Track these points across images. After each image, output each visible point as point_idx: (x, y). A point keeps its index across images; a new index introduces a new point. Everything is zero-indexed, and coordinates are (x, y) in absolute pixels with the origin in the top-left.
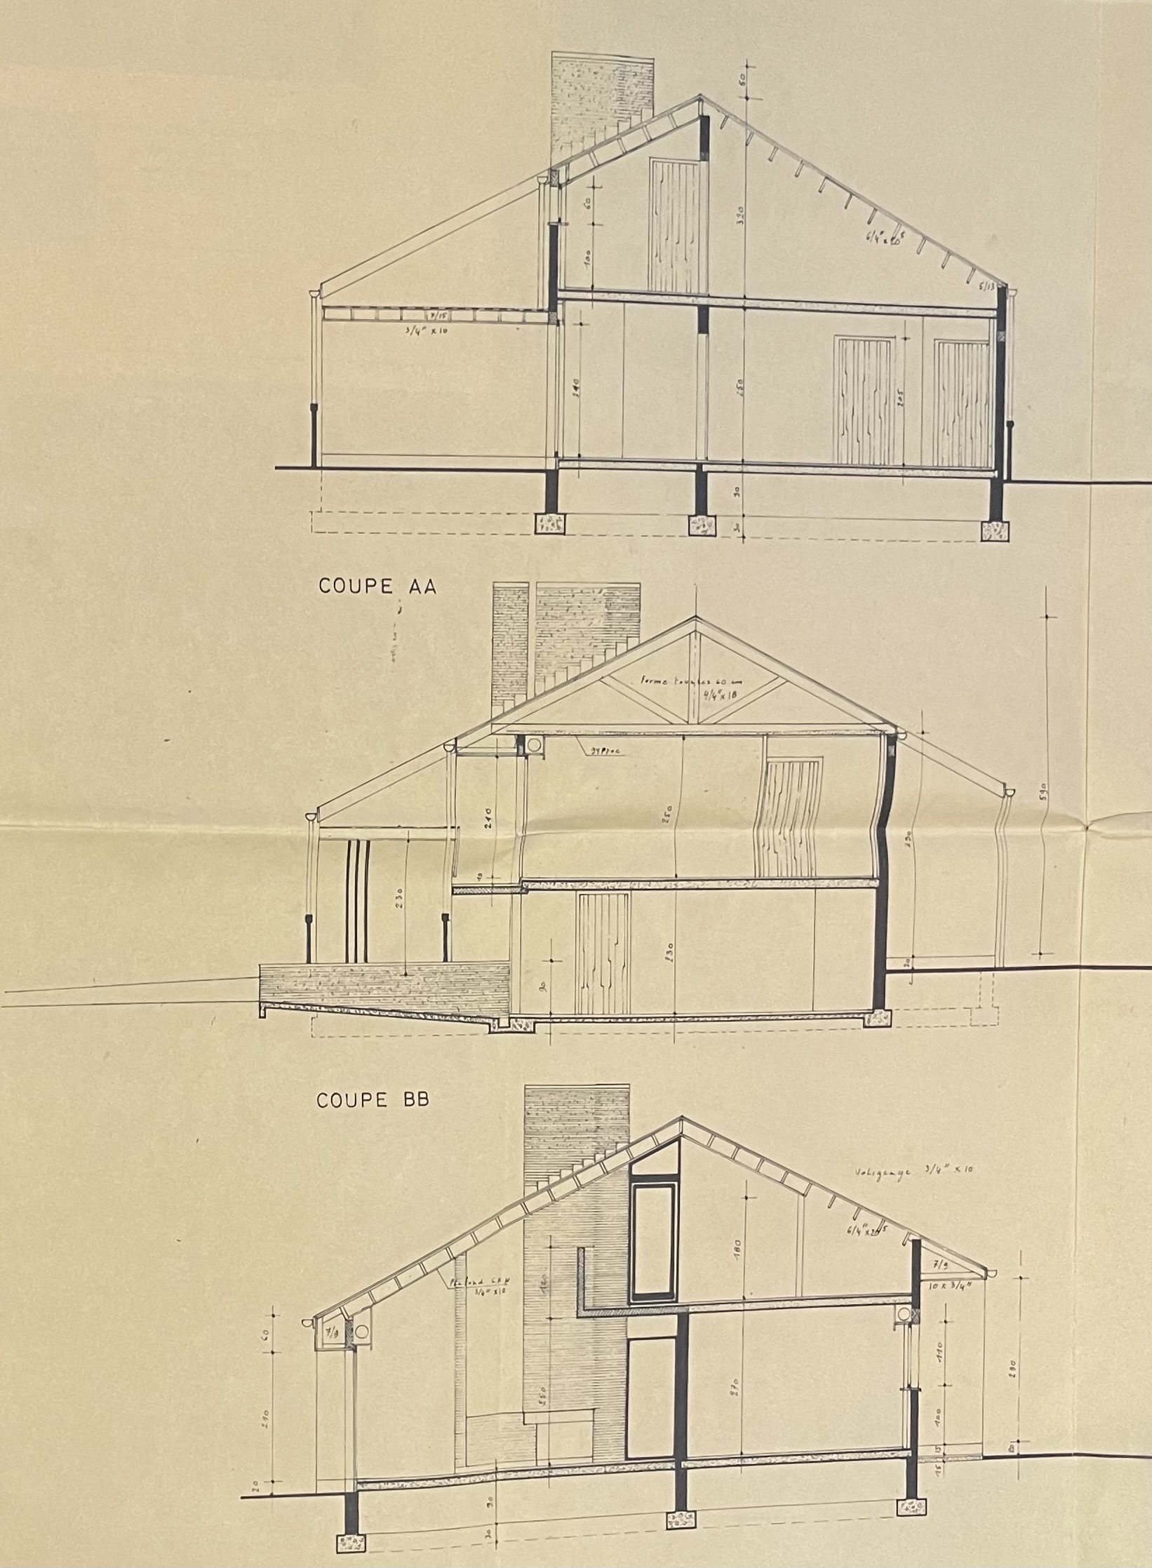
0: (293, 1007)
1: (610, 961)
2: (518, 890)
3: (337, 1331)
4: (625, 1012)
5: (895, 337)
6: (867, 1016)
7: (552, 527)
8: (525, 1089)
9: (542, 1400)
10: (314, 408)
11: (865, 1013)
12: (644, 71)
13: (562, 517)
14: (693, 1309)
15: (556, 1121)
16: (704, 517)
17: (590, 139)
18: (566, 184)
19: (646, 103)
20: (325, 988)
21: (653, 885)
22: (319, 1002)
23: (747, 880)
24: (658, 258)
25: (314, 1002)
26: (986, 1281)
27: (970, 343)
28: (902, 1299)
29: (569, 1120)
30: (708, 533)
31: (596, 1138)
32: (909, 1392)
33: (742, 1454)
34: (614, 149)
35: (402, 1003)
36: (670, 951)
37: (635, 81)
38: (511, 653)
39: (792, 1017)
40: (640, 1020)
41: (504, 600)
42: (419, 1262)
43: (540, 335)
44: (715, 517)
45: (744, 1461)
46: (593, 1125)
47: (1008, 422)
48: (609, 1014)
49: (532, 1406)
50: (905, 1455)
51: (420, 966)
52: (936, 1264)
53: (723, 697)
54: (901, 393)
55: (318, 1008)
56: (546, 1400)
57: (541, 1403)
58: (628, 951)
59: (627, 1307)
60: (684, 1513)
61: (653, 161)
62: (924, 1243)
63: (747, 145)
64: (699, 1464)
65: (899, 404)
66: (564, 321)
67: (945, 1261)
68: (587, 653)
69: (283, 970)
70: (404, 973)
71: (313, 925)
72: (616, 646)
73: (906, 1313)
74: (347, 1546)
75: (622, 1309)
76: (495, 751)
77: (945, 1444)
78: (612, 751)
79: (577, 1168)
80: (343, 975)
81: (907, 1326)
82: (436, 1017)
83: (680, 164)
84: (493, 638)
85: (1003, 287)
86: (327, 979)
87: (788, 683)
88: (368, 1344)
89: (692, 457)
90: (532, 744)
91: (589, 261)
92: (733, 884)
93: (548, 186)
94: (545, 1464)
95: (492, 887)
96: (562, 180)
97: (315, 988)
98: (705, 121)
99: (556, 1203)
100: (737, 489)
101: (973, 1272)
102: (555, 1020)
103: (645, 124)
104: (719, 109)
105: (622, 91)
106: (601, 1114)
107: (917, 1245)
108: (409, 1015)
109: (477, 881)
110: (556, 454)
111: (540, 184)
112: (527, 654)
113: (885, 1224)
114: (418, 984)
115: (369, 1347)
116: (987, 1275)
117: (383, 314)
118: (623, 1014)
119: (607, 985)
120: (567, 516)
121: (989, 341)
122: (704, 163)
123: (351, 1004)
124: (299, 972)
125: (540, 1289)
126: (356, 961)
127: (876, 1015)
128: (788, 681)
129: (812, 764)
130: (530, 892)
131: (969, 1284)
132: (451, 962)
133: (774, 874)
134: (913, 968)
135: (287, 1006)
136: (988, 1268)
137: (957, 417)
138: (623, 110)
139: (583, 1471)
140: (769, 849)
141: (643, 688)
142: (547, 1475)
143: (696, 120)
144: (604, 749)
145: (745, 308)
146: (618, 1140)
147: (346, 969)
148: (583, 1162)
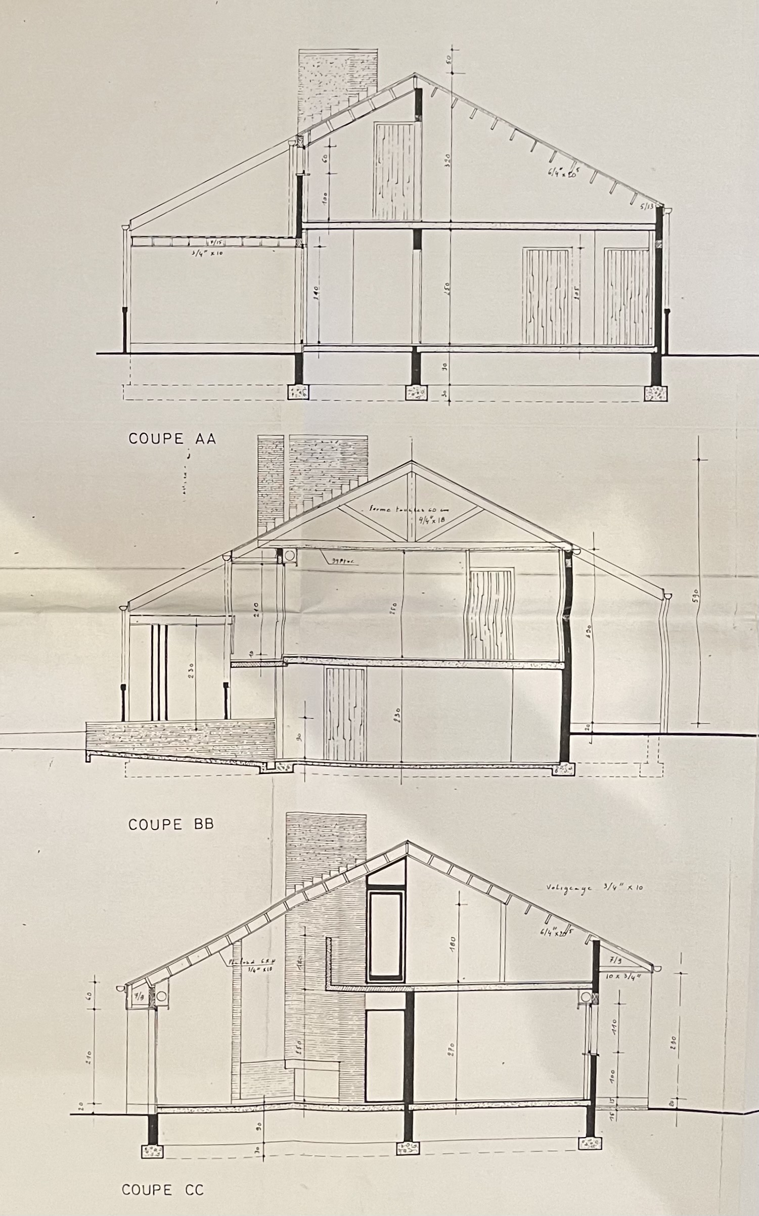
0: (111, 754)
1: (350, 720)
2: (281, 664)
3: (143, 996)
4: (362, 760)
5: (572, 247)
6: (555, 767)
7: (300, 395)
8: (287, 815)
9: (299, 1050)
10: (125, 310)
11: (552, 765)
12: (369, 58)
13: (307, 387)
14: (417, 989)
15: (309, 840)
16: (419, 386)
17: (327, 111)
18: (309, 145)
19: (371, 82)
20: (136, 740)
21: (384, 663)
22: (131, 751)
23: (458, 661)
24: (381, 194)
25: (127, 750)
26: (653, 974)
27: (634, 250)
28: (584, 986)
29: (319, 840)
30: (421, 398)
31: (340, 855)
32: (590, 1057)
33: (456, 1100)
34: (346, 118)
35: (193, 751)
36: (398, 714)
37: (363, 66)
38: (271, 487)
39: (494, 766)
40: (374, 766)
41: (266, 448)
42: (206, 946)
43: (289, 254)
44: (427, 386)
45: (458, 1106)
46: (337, 845)
47: (665, 310)
48: (350, 760)
49: (291, 1054)
50: (586, 1105)
51: (207, 722)
52: (612, 960)
53: (434, 521)
54: (578, 289)
55: (130, 756)
56: (302, 1051)
57: (298, 1053)
58: (365, 714)
59: (365, 985)
60: (411, 1143)
61: (377, 125)
62: (602, 943)
63: (452, 108)
64: (423, 1107)
65: (575, 298)
66: (306, 244)
67: (619, 957)
68: (328, 487)
69: (104, 726)
70: (194, 728)
71: (126, 692)
72: (350, 482)
73: (587, 997)
74: (150, 1153)
75: (361, 986)
76: (261, 560)
77: (617, 1097)
78: (348, 562)
79: (326, 877)
80: (150, 729)
81: (588, 1006)
82: (219, 762)
83: (398, 125)
84: (258, 476)
85: (660, 207)
86: (137, 733)
87: (485, 511)
88: (166, 1006)
89: (409, 342)
90: (288, 555)
91: (326, 200)
92: (447, 664)
93: (295, 147)
94: (301, 1099)
95: (261, 662)
96: (306, 143)
97: (127, 740)
98: (419, 92)
99: (309, 902)
100: (445, 365)
101: (641, 966)
102: (308, 763)
103: (370, 97)
104: (430, 82)
105: (352, 76)
106: (343, 837)
107: (597, 944)
108: (199, 760)
109: (250, 658)
110: (302, 341)
111: (290, 146)
112: (284, 488)
113: (571, 928)
114: (206, 736)
115: (167, 1008)
116: (653, 969)
117: (176, 241)
118: (361, 761)
119: (348, 738)
120: (310, 386)
121: (649, 248)
122: (419, 123)
123: (155, 752)
124: (116, 728)
125: (297, 966)
126: (159, 719)
127: (562, 767)
128: (484, 509)
129: (506, 573)
130: (289, 665)
131: (639, 976)
132: (231, 719)
133: (480, 657)
134: (592, 732)
135: (107, 754)
136: (654, 965)
137: (623, 307)
138: (353, 89)
139: (331, 1108)
140: (476, 637)
141: (373, 513)
142: (303, 1108)
143: (411, 92)
144: (342, 560)
145: (451, 229)
146: (356, 857)
147: (152, 726)
148: (330, 872)
